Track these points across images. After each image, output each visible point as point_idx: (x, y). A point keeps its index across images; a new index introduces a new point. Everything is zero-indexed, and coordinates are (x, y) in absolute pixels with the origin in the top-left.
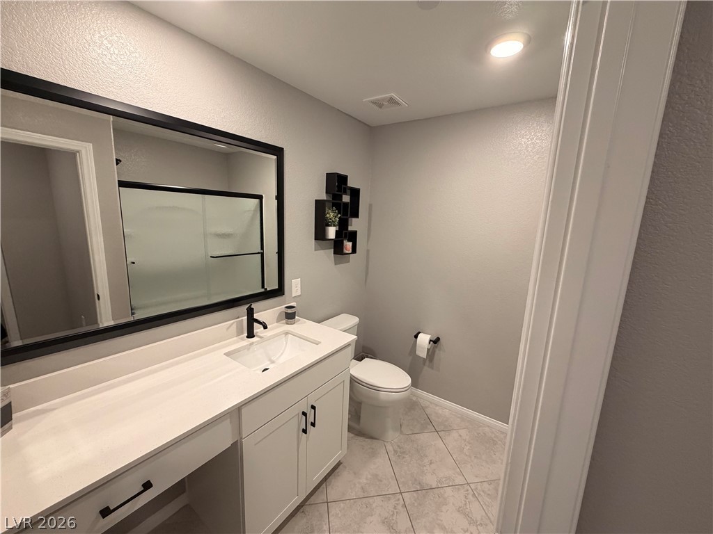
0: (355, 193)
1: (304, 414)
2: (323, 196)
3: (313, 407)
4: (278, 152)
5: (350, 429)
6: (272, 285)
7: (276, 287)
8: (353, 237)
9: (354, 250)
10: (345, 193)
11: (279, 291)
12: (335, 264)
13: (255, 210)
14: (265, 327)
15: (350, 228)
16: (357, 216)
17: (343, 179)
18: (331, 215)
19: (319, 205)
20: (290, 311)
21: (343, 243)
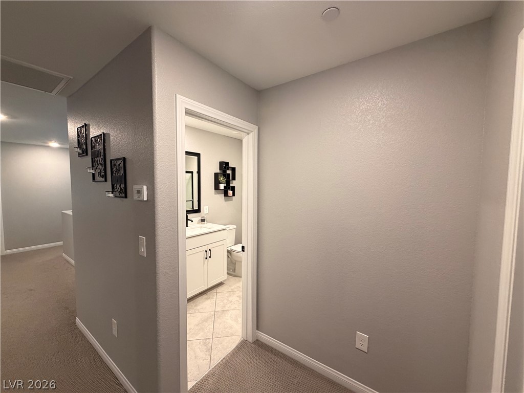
0: (234, 169)
1: (206, 251)
2: (218, 171)
3: (210, 250)
4: (198, 155)
5: (228, 273)
6: (196, 208)
7: (197, 209)
8: (233, 189)
9: (234, 195)
10: (228, 169)
11: (198, 211)
12: (225, 201)
13: (189, 179)
14: (192, 221)
15: (231, 185)
16: (235, 180)
17: (227, 164)
18: (221, 179)
19: (216, 175)
20: (203, 218)
21: (227, 192)
